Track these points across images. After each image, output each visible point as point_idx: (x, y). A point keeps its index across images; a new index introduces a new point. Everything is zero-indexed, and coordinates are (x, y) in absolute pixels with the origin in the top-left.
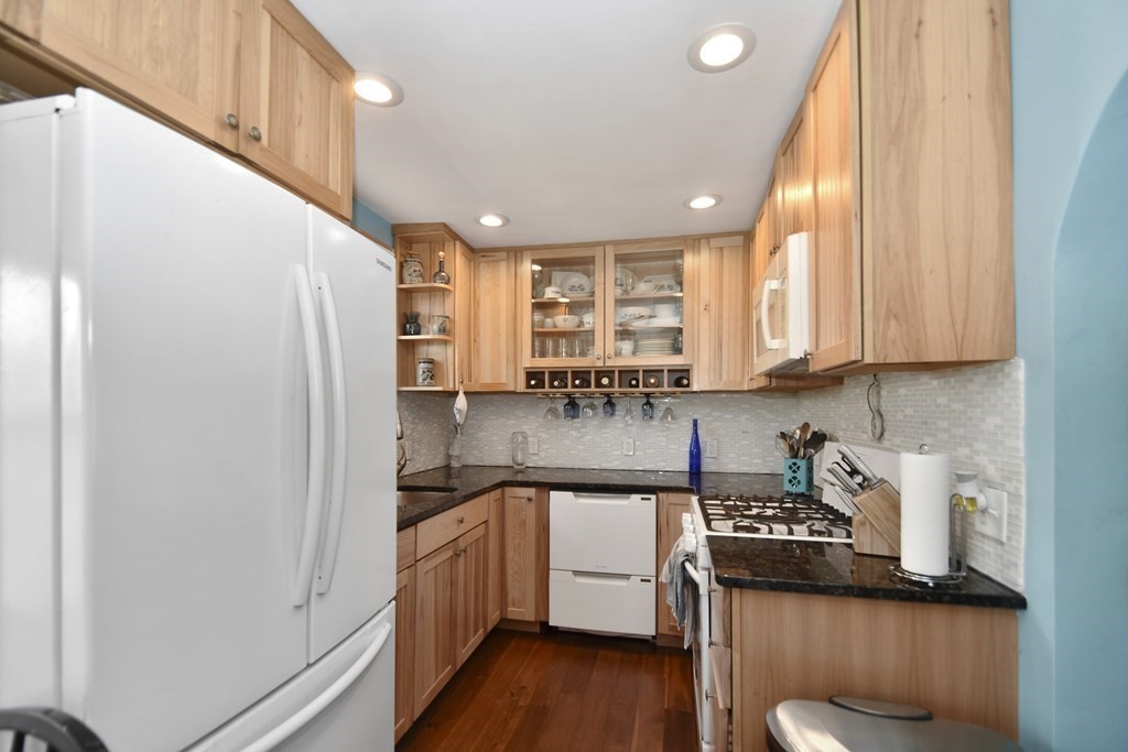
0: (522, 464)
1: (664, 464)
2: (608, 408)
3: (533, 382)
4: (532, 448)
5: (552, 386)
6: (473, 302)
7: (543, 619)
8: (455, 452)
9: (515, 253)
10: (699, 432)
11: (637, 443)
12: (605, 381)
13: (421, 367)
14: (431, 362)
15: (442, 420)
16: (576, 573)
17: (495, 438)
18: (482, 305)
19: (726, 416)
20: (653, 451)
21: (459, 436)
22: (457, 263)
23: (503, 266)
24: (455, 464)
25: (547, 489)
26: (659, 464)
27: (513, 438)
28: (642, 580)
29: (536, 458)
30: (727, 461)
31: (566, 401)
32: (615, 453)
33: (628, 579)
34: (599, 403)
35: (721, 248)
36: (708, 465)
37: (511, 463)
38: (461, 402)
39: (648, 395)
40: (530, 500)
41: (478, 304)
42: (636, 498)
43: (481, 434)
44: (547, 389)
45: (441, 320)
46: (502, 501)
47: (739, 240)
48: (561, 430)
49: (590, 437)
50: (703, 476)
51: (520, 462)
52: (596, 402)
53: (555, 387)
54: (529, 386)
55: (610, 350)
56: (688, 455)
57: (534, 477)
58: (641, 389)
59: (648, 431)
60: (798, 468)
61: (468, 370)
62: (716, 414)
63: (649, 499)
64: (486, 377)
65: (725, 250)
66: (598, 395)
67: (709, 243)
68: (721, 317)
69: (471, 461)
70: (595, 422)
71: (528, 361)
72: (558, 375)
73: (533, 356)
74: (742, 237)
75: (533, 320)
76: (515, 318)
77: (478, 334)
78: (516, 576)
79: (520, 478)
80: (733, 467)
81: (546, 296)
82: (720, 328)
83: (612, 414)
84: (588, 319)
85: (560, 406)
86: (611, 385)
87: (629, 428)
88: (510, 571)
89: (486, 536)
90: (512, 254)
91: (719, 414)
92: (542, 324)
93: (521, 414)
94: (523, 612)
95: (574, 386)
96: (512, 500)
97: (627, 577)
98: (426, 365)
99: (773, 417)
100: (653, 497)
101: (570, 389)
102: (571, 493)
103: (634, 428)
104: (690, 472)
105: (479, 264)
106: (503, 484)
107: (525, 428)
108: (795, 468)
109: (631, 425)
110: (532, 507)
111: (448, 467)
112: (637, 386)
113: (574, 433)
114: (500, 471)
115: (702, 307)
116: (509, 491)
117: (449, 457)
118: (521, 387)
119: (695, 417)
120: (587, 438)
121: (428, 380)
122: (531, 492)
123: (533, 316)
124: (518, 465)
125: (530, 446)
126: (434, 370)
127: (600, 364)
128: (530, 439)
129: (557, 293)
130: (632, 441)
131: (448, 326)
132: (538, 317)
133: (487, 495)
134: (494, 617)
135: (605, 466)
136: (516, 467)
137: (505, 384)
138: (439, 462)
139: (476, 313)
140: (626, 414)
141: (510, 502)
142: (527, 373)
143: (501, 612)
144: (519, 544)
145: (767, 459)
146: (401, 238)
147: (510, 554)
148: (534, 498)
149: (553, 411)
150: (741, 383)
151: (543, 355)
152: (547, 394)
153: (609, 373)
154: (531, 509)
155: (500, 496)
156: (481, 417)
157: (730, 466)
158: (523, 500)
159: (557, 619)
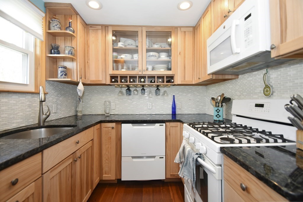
0: (108, 113)
1: (163, 112)
2: (143, 91)
3: (113, 80)
4: (113, 107)
5: (121, 82)
6: (86, 46)
7: (119, 178)
8: (79, 109)
9: (105, 27)
10: (175, 100)
11: (153, 104)
12: (142, 80)
13: (60, 70)
14: (65, 68)
15: (73, 96)
16: (133, 157)
17: (97, 103)
18: (90, 47)
19: (184, 94)
20: (159, 107)
21: (81, 103)
22: (78, 26)
23: (100, 32)
24: (79, 114)
25: (120, 123)
26: (161, 112)
27: (104, 103)
28: (160, 158)
29: (114, 111)
30: (184, 110)
31: (127, 88)
32: (145, 108)
33: (155, 157)
34: (139, 89)
35: (185, 32)
36: (178, 112)
37: (104, 113)
38: (81, 87)
39: (158, 86)
40: (113, 128)
41: (89, 47)
42: (157, 125)
43: (91, 102)
44: (119, 83)
45: (70, 48)
46: (100, 129)
47: (191, 29)
48: (124, 100)
49: (136, 103)
50: (176, 115)
51: (107, 113)
52: (138, 89)
53: (122, 82)
54: (111, 82)
55: (144, 68)
56: (171, 108)
57: (113, 118)
58: (156, 83)
59: (157, 100)
60: (219, 111)
61: (84, 74)
62: (180, 93)
63: (163, 125)
64: (92, 78)
65: (186, 32)
66: (139, 86)
67: (181, 29)
68: (185, 57)
69: (87, 113)
70: (137, 97)
71: (111, 72)
72: (123, 77)
73: (113, 70)
74: (192, 28)
75: (113, 55)
76: (105, 54)
77: (89, 59)
78: (107, 161)
79: (108, 119)
80: (186, 112)
81: (118, 46)
82: (184, 61)
83: (144, 94)
84: (136, 56)
85: (124, 90)
86: (144, 82)
87: (150, 99)
88: (104, 159)
89: (92, 147)
90: (104, 27)
91: (182, 93)
92: (117, 57)
93: (108, 94)
94: (109, 176)
95: (130, 82)
96: (105, 129)
97: (154, 157)
98: (62, 69)
99: (199, 94)
100: (164, 124)
101: (128, 83)
102: (131, 124)
103: (152, 99)
104: (172, 114)
105: (89, 30)
106: (101, 122)
107: (110, 99)
108: (218, 111)
109: (151, 97)
110: (114, 131)
111: (76, 116)
112: (154, 82)
113: (129, 101)
114: (99, 116)
115: (178, 53)
116: (104, 125)
117: (77, 111)
118: (108, 82)
119: (174, 94)
120: (134, 103)
121: (64, 76)
122: (113, 125)
123: (113, 53)
124: (107, 114)
125: (112, 106)
126: (66, 72)
127: (140, 73)
128: (112, 104)
129: (123, 45)
130: (151, 103)
131: (73, 52)
132: (115, 54)
133: (93, 127)
134: (96, 181)
135: (141, 113)
136: (106, 115)
137: (101, 81)
138: (72, 113)
139: (88, 51)
140: (150, 94)
141: (104, 130)
142: (111, 76)
143: (100, 178)
144: (108, 147)
145: (197, 109)
146: (49, 9)
147: (104, 152)
148: (115, 127)
149: (121, 92)
150: (192, 81)
151: (117, 69)
152: (119, 85)
153: (144, 77)
154: (114, 132)
155: (99, 127)
156: (91, 95)
157: (185, 112)
158: (110, 128)
159: (125, 177)
